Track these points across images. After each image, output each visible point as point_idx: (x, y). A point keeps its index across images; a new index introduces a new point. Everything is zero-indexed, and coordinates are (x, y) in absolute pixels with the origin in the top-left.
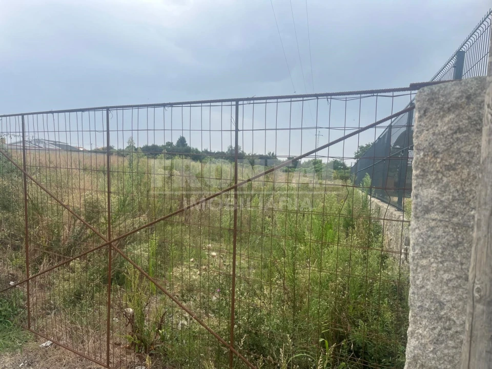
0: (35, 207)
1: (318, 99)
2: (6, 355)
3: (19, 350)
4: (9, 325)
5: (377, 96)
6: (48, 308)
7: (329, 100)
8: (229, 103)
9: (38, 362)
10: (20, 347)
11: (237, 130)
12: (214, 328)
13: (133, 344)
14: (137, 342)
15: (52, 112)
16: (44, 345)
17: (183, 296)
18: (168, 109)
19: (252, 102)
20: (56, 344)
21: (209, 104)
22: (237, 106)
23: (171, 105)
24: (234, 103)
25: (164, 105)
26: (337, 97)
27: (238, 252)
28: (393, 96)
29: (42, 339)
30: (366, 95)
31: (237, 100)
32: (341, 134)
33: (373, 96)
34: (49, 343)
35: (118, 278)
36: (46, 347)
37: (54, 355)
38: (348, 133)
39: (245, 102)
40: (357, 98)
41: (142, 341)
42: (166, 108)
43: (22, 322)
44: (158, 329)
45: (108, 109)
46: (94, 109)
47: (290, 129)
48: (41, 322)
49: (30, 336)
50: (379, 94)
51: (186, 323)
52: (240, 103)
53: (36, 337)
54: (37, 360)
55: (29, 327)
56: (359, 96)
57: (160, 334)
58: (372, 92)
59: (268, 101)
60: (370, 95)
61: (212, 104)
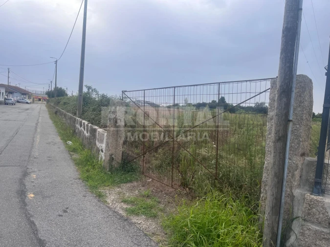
1: (247, 82)
2: (135, 182)
3: (139, 181)
7: (250, 82)
8: (216, 84)
11: (219, 94)
15: (155, 89)
16: (148, 180)
18: (196, 87)
19: (224, 83)
20: (153, 180)
21: (209, 85)
22: (219, 85)
23: (197, 85)
25: (194, 85)
26: (253, 81)
29: (148, 178)
30: (262, 80)
31: (219, 83)
32: (254, 95)
33: (265, 81)
34: (150, 180)
37: (152, 184)
39: (222, 84)
40: (260, 82)
45: (175, 87)
46: (170, 88)
47: (237, 93)
53: (146, 177)
54: (146, 185)
55: (143, 173)
58: (265, 79)
61: (211, 85)
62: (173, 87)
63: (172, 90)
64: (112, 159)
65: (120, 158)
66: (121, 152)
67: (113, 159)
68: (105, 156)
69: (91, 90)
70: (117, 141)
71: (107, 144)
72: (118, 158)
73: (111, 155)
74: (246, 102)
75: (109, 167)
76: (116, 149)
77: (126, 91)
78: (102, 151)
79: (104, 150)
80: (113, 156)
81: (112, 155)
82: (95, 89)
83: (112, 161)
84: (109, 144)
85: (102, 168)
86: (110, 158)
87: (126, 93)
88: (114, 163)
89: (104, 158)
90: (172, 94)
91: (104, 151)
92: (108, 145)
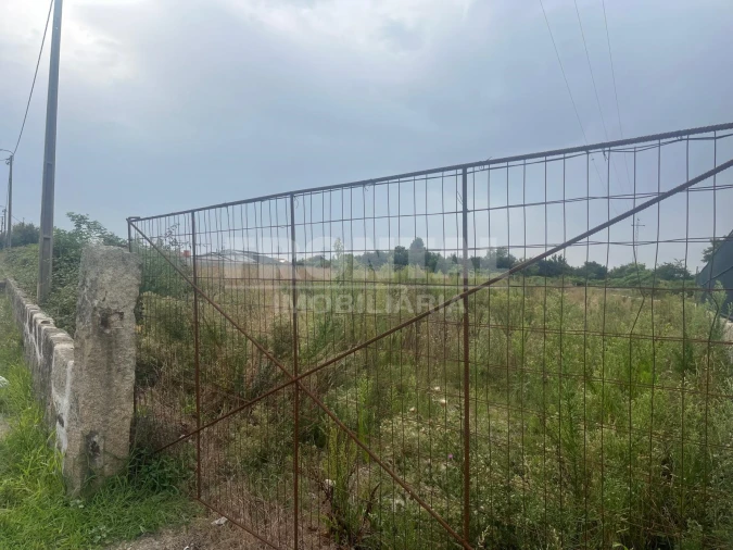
0: (212, 335)
1: (588, 153)
2: (168, 534)
3: (184, 527)
4: (174, 492)
5: (688, 139)
6: (225, 472)
7: (607, 153)
8: (453, 172)
9: (207, 545)
10: (187, 524)
11: (465, 211)
12: (442, 512)
13: (332, 530)
14: (336, 527)
15: (226, 205)
16: (217, 522)
17: (398, 462)
18: (369, 188)
19: (486, 167)
20: (231, 523)
21: (424, 176)
22: (465, 175)
23: (373, 182)
24: (460, 171)
25: (364, 183)
26: (620, 147)
27: (472, 395)
28: (715, 138)
29: (215, 514)
30: (669, 140)
31: (464, 167)
32: (628, 206)
33: (681, 140)
34: (223, 520)
35: (316, 436)
36: (219, 525)
37: (229, 537)
38: (639, 202)
39: (477, 168)
40: (653, 146)
41: (345, 528)
42: (367, 187)
43: (191, 488)
44: (368, 511)
45: (292, 195)
46: (276, 197)
47: (546, 203)
48: (214, 491)
49: (200, 509)
50: (691, 136)
51: (402, 503)
52: (469, 170)
53: (207, 510)
54: (206, 542)
55: (199, 496)
56: (657, 142)
57: (370, 520)
58: (679, 134)
59: (510, 163)
60: (675, 139)
61: (429, 176)
62: (286, 194)
63: (283, 203)
64: (90, 449)
65: (124, 441)
66: (127, 422)
67: (95, 449)
68: (69, 440)
69: (84, 226)
70: (109, 385)
71: (75, 400)
72: (117, 442)
73: (88, 437)
74: (592, 238)
75: (82, 477)
76: (107, 412)
77: (138, 219)
78: (62, 423)
79: (65, 418)
80: (96, 439)
81: (93, 433)
82: (95, 223)
83: (92, 458)
84: (81, 399)
85: (59, 483)
86: (87, 446)
87: (139, 224)
88: (99, 461)
89: (65, 446)
90: (284, 220)
91: (66, 424)
92: (77, 401)
